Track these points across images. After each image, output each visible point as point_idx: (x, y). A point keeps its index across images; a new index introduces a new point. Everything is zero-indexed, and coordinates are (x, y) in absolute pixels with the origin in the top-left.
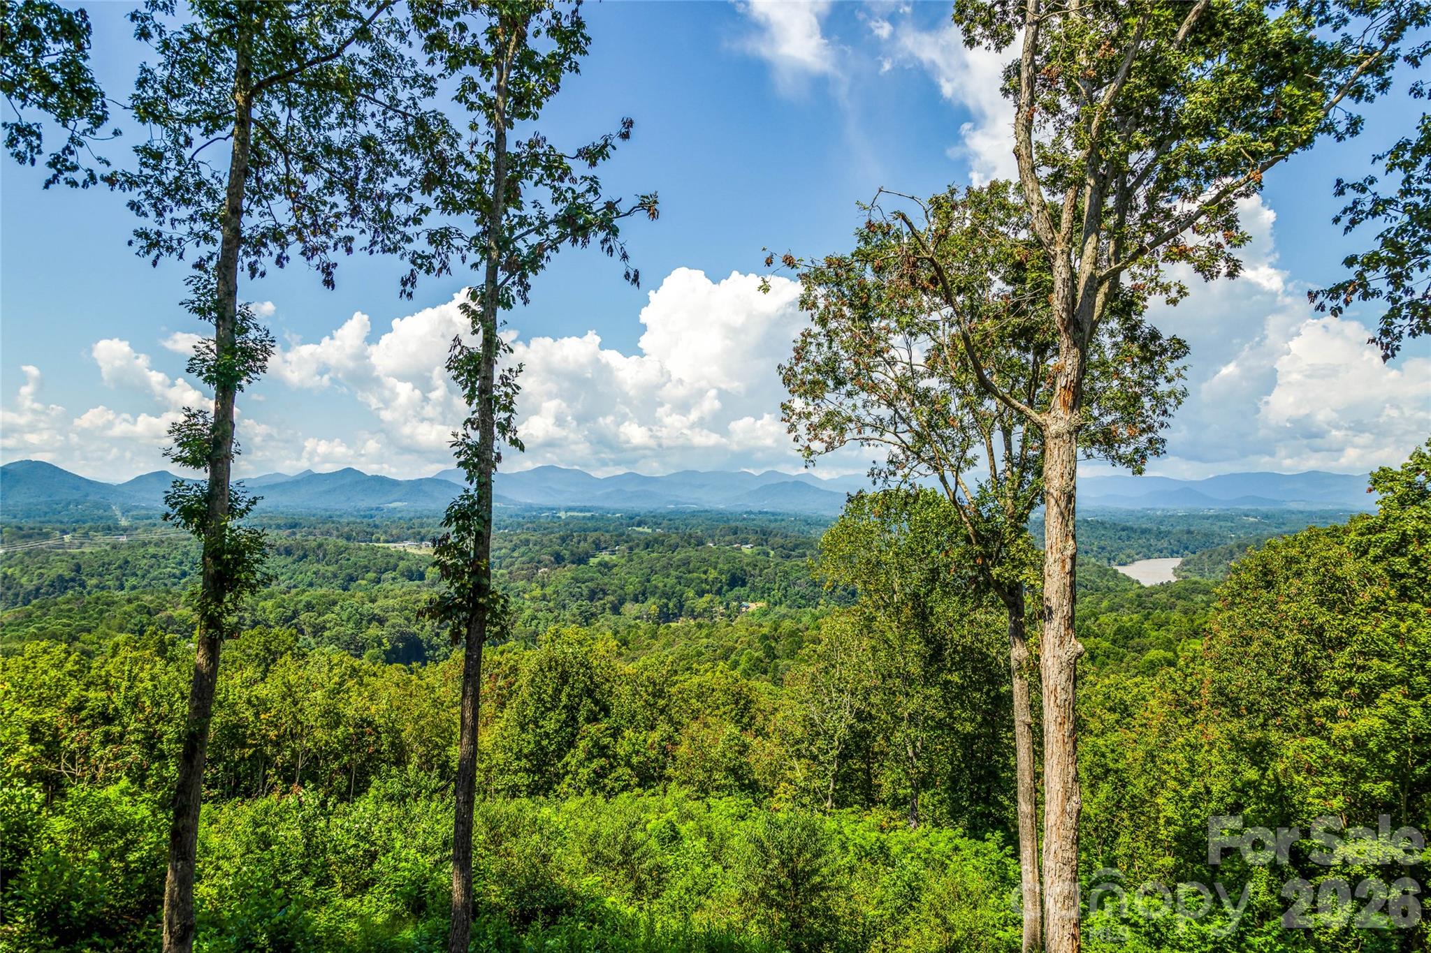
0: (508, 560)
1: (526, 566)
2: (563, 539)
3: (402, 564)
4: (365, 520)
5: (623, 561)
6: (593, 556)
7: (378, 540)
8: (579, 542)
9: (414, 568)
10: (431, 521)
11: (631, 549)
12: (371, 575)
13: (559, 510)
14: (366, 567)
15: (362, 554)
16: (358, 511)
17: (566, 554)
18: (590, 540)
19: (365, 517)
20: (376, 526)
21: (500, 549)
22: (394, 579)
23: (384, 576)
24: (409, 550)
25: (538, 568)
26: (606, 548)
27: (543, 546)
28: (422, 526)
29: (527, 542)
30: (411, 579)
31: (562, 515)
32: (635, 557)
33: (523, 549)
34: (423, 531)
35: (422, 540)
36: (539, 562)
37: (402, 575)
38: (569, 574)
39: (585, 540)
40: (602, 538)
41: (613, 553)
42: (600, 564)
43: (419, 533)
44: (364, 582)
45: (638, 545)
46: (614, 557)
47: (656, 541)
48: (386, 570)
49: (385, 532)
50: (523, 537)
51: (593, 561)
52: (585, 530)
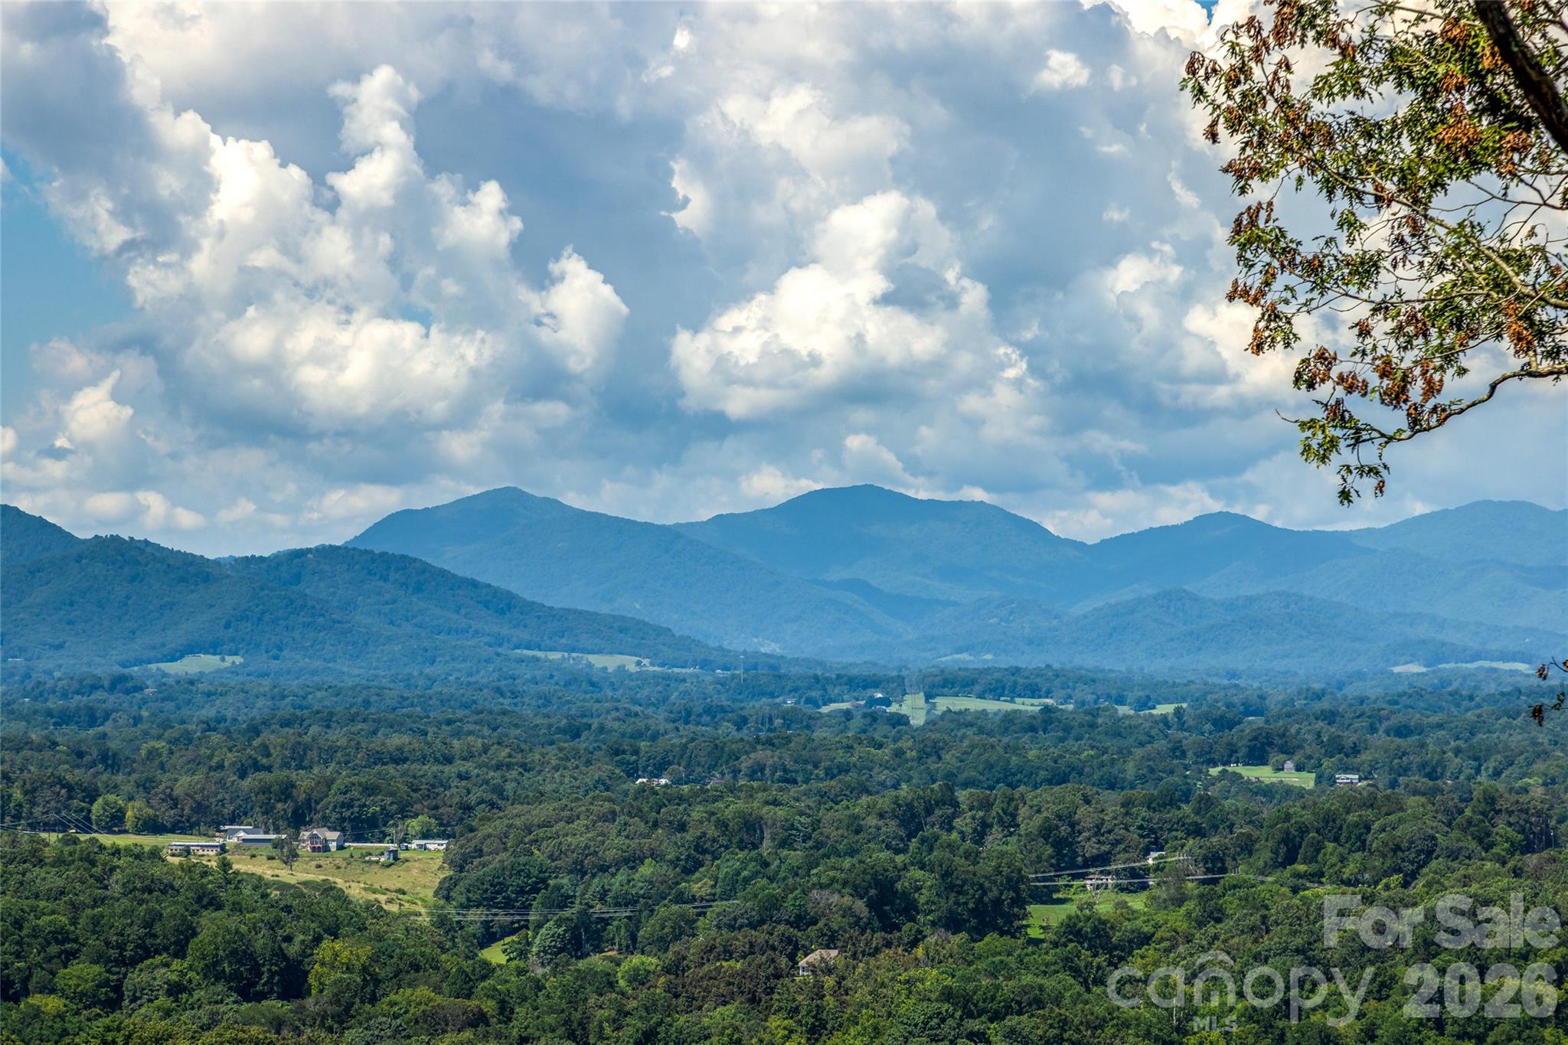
0: (667, 911)
1: (740, 940)
2: (911, 819)
3: (210, 925)
4: (66, 736)
5: (1177, 919)
6: (1046, 897)
7: (115, 822)
8: (981, 833)
9: (260, 942)
10: (337, 736)
11: (1215, 864)
12: (83, 972)
13: (898, 686)
14: (60, 936)
15: (48, 879)
16: (39, 692)
17: (922, 883)
18: (1029, 822)
19: (64, 718)
20: (110, 761)
21: (633, 861)
22: (175, 990)
23: (136, 978)
24: (242, 865)
25: (794, 950)
26: (1101, 860)
27: (821, 849)
28: (298, 757)
29: (750, 830)
30: (247, 992)
31: (914, 708)
32: (1231, 903)
33: (730, 863)
34: (304, 781)
35: (299, 819)
36: (801, 921)
37: (212, 971)
38: (932, 978)
39: (1009, 822)
40: (1085, 815)
41: (1135, 879)
42: (1072, 931)
43: (286, 791)
44: (52, 1004)
45: (1247, 847)
46: (1137, 902)
47: (1330, 826)
48: (145, 952)
49: (146, 786)
50: (732, 808)
51: (1043, 919)
52: (1010, 778)
